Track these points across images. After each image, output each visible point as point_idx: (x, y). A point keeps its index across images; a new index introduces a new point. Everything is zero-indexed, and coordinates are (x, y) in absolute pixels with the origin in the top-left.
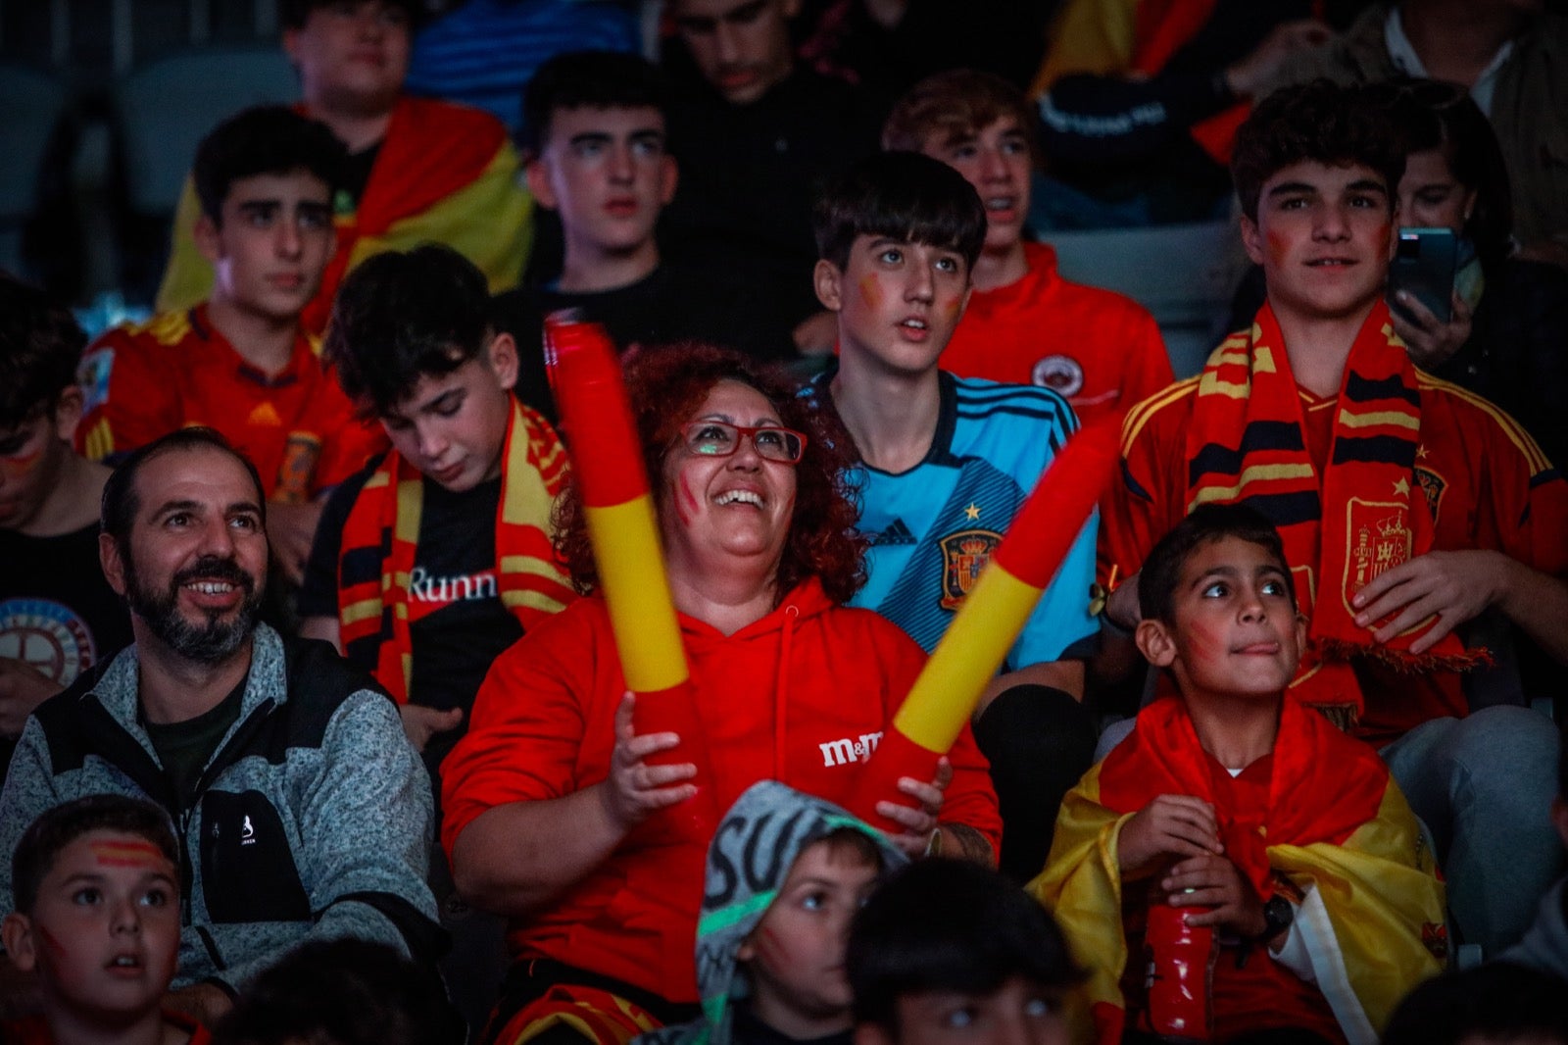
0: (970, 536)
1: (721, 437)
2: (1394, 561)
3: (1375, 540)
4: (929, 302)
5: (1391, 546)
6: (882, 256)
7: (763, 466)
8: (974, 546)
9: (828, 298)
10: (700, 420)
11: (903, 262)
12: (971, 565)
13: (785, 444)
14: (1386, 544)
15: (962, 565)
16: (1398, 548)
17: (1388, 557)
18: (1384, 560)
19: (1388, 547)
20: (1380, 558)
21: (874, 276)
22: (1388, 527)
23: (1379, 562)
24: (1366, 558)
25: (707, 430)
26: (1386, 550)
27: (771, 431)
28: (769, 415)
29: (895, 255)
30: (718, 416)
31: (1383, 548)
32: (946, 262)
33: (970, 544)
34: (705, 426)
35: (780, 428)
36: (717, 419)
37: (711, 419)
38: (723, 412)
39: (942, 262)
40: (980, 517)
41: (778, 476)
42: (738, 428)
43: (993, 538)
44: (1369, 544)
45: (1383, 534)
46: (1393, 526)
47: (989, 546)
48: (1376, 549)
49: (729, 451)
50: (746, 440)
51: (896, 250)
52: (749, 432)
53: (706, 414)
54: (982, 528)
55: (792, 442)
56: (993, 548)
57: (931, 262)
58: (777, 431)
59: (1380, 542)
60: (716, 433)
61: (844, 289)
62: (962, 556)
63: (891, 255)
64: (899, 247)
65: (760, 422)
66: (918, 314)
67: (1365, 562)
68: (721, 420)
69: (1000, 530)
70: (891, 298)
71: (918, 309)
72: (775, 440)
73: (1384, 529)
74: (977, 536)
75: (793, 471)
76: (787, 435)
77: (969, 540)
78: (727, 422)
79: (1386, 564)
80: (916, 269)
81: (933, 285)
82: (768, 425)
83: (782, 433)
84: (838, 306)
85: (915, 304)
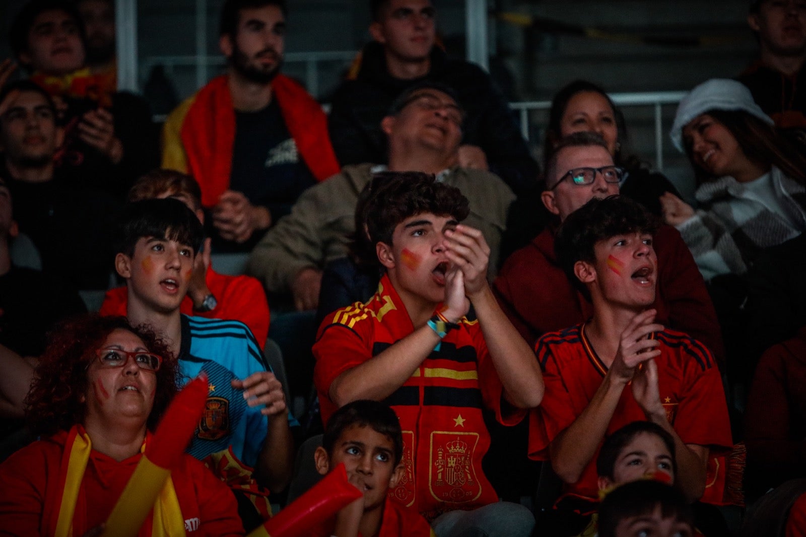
0: (211, 400)
1: (118, 358)
2: (457, 467)
3: (446, 455)
4: (178, 269)
5: (455, 459)
6: (152, 248)
7: (139, 374)
8: (214, 405)
9: (123, 272)
10: (107, 348)
11: (164, 250)
12: (213, 415)
13: (150, 361)
14: (452, 457)
15: (208, 415)
16: (459, 460)
17: (454, 465)
18: (452, 467)
19: (453, 460)
20: (449, 465)
21: (149, 257)
22: (452, 447)
23: (449, 467)
24: (442, 466)
25: (110, 354)
26: (452, 461)
27: (144, 354)
28: (142, 346)
29: (160, 247)
30: (116, 346)
31: (450, 460)
32: (185, 251)
33: (212, 404)
34: (109, 351)
35: (147, 353)
36: (115, 348)
37: (113, 348)
38: (118, 344)
39: (183, 251)
40: (215, 390)
41: (146, 379)
42: (127, 353)
43: (223, 401)
44: (443, 457)
45: (450, 451)
46: (455, 447)
47: (221, 405)
48: (447, 460)
49: (122, 364)
50: (131, 358)
51: (160, 244)
52: (133, 354)
53: (109, 344)
54: (217, 396)
55: (154, 361)
56: (223, 406)
57: (178, 250)
58: (147, 355)
59: (449, 456)
60: (115, 356)
61: (132, 267)
62: (208, 410)
63: (158, 247)
64: (162, 243)
65: (138, 349)
66: (172, 276)
67: (441, 468)
68: (118, 348)
69: (225, 397)
70: (158, 269)
71: (172, 273)
72: (145, 361)
73: (450, 449)
74: (215, 400)
75: (154, 376)
76: (151, 356)
77: (211, 402)
78: (120, 349)
79: (453, 469)
80: (171, 254)
81: (180, 261)
82: (141, 351)
83: (149, 356)
84: (129, 276)
85: (171, 270)
